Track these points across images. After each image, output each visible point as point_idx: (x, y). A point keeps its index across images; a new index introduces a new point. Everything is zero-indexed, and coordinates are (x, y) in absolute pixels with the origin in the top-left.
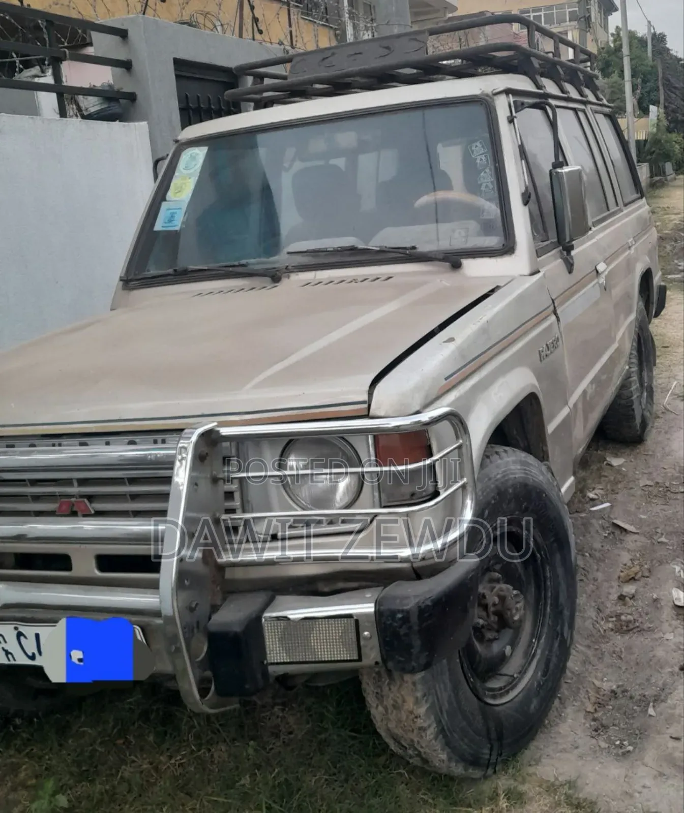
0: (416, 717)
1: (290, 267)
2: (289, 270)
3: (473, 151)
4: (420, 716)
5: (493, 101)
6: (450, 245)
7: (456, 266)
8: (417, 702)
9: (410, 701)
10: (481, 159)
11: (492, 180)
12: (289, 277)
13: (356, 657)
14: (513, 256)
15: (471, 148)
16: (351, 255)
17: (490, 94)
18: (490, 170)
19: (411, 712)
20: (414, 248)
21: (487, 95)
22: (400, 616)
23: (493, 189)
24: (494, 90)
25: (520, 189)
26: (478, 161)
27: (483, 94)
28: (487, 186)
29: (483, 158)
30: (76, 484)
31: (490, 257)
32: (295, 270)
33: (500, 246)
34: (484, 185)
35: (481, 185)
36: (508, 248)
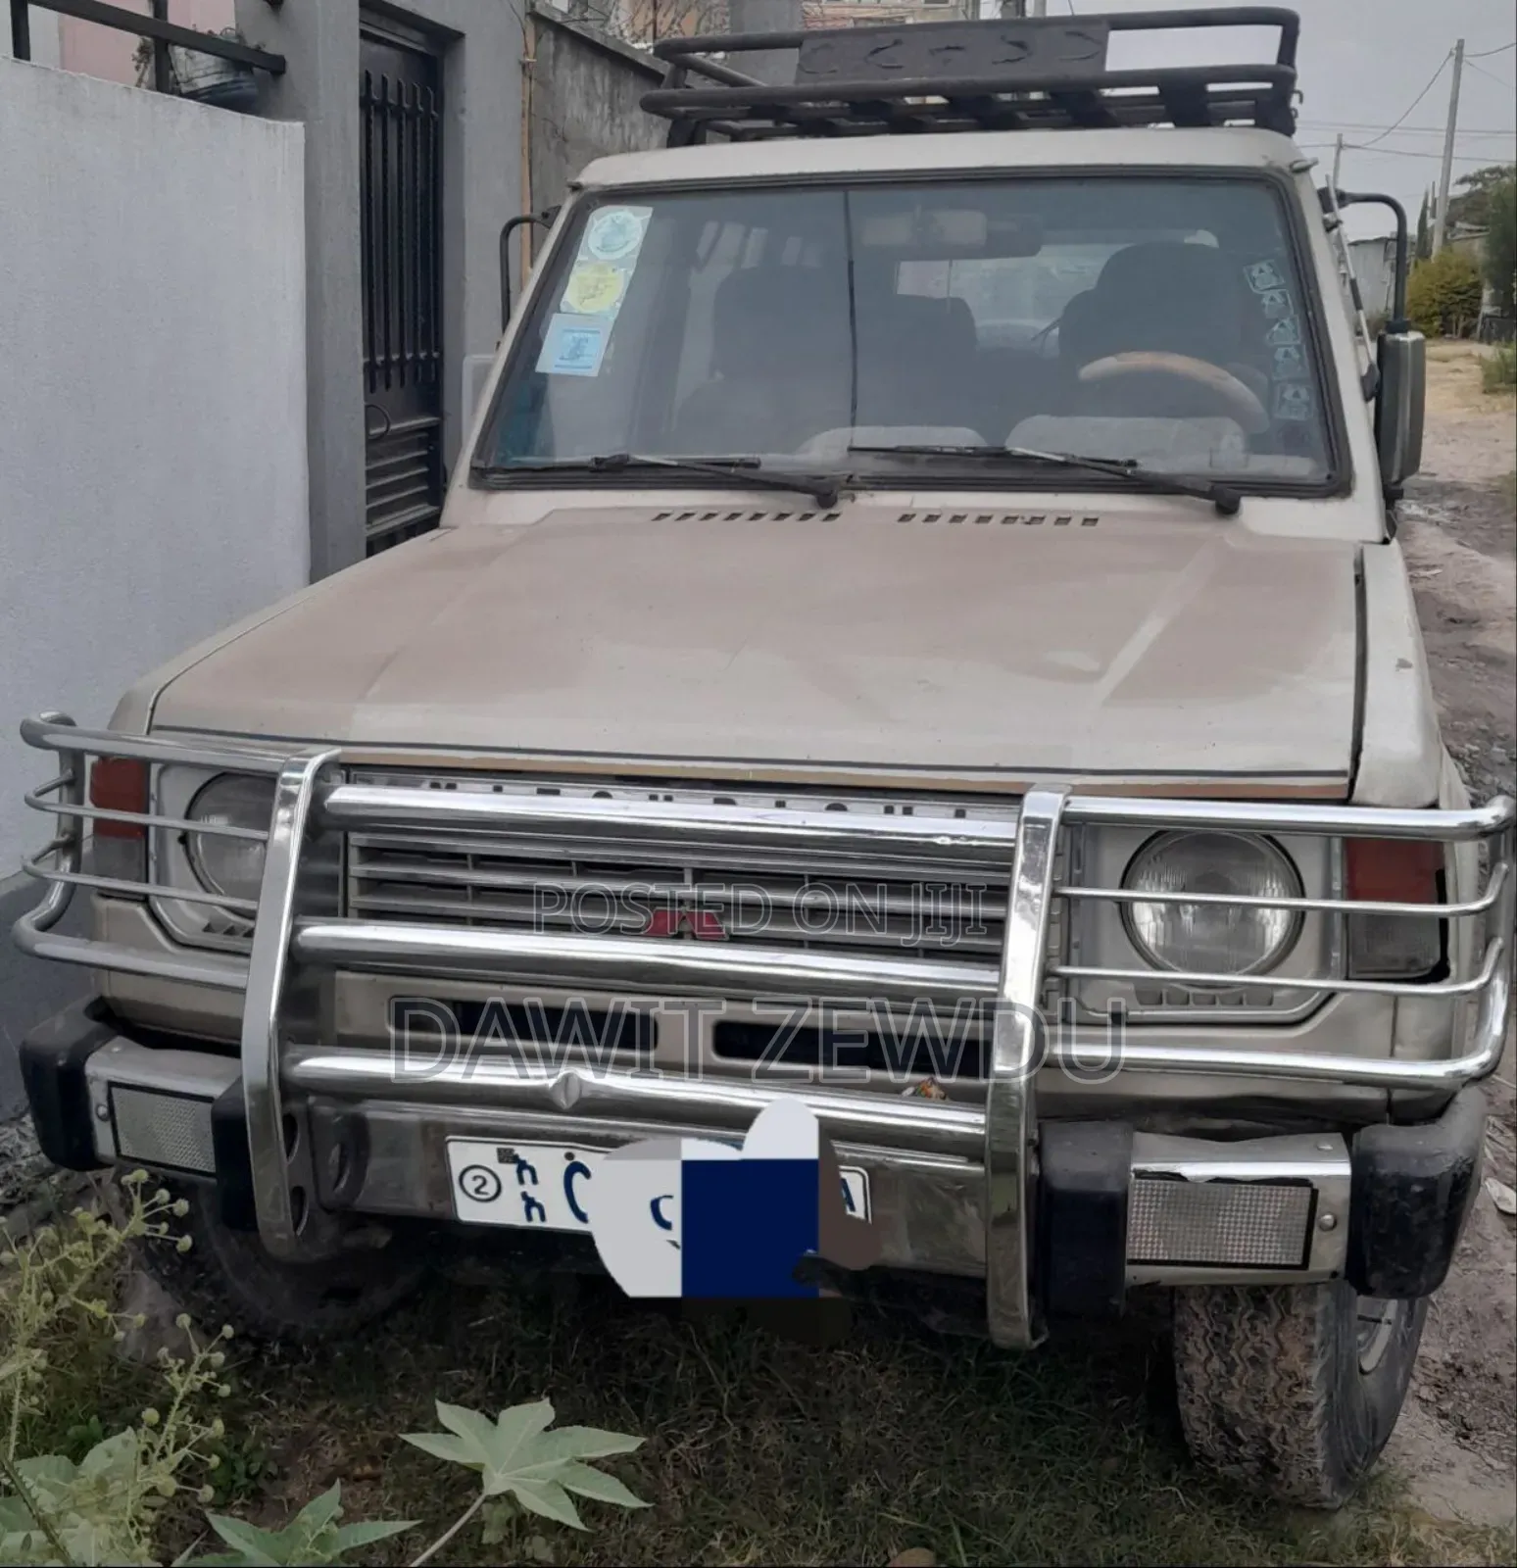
0: (1299, 1385)
1: (856, 479)
2: (855, 484)
3: (1253, 280)
4: (1308, 1382)
5: (1293, 182)
6: (1211, 464)
7: (1227, 509)
8: (1309, 1355)
9: (1296, 1351)
10: (1272, 299)
11: (1299, 342)
12: (853, 499)
13: (1298, 1261)
14: (1348, 502)
15: (1250, 271)
16: (988, 465)
17: (1287, 169)
18: (1293, 320)
19: (1291, 1374)
20: (1132, 464)
21: (1280, 170)
22: (1417, 1189)
23: (1301, 361)
24: (1296, 162)
25: (1359, 367)
26: (1266, 301)
27: (1270, 166)
28: (1287, 354)
29: (1276, 294)
30: (688, 877)
31: (1301, 498)
32: (868, 486)
33: (1321, 477)
34: (1281, 350)
35: (1274, 350)
36: (1337, 485)
